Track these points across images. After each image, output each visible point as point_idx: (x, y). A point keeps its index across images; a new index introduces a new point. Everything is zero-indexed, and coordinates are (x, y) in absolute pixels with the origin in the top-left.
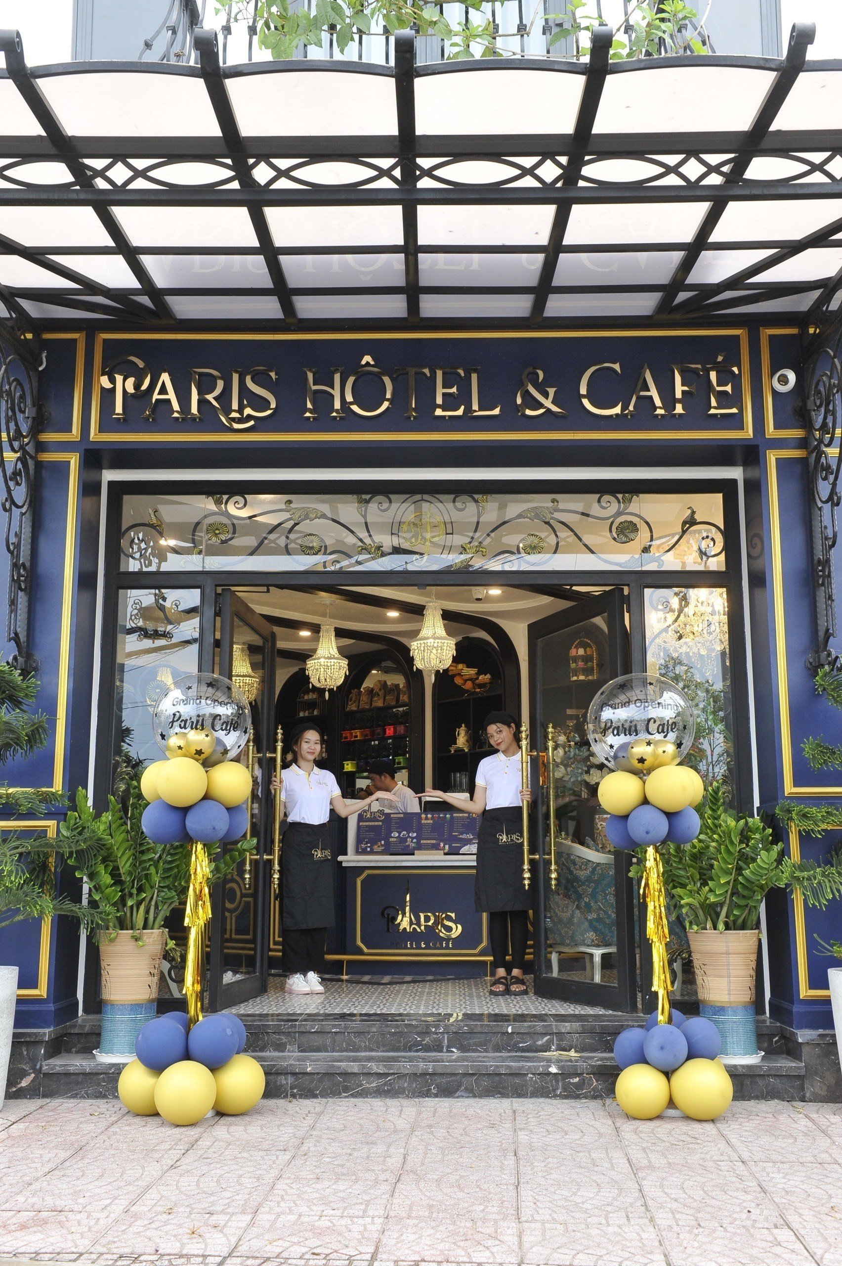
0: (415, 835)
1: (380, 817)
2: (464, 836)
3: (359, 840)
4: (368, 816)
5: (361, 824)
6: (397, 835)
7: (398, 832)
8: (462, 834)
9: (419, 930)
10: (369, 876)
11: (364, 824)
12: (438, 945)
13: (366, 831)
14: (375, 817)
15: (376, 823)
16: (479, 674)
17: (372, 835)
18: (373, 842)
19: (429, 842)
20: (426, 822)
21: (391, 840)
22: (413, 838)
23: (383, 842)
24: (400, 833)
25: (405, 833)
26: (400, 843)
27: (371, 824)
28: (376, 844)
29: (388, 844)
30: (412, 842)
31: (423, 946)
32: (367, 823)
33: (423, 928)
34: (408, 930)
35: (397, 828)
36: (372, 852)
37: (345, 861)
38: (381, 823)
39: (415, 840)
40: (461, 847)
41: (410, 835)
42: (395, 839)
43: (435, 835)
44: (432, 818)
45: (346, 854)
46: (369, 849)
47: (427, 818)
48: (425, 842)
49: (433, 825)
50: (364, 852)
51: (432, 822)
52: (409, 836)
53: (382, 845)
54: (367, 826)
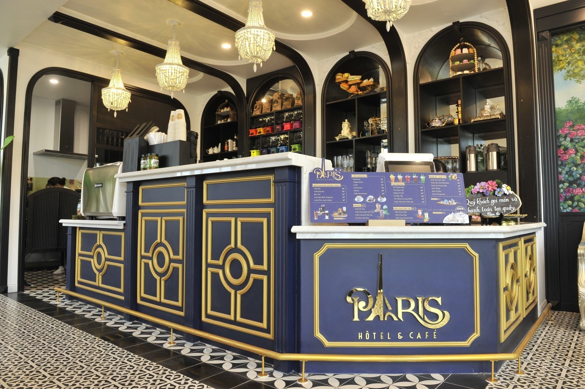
0: (384, 200)
1: (338, 177)
2: (445, 202)
3: (313, 207)
4: (323, 175)
5: (314, 185)
6: (362, 199)
7: (362, 196)
8: (443, 200)
9: (395, 319)
10: (329, 250)
11: (318, 185)
12: (419, 336)
13: (322, 195)
14: (331, 177)
15: (334, 185)
16: (362, 79)
17: (329, 199)
18: (333, 209)
19: (403, 208)
20: (396, 184)
21: (355, 205)
22: (382, 204)
23: (345, 209)
24: (365, 197)
25: (371, 197)
26: (367, 209)
27: (327, 185)
28: (336, 210)
29: (351, 211)
30: (382, 208)
31: (400, 337)
32: (322, 185)
33: (400, 316)
34: (382, 319)
35: (361, 191)
36: (332, 222)
37: (300, 233)
38: (339, 185)
39: (385, 207)
40: (445, 216)
41: (379, 199)
42: (360, 205)
43: (410, 200)
44: (404, 180)
45: (299, 223)
46: (327, 217)
47: (396, 180)
48: (398, 208)
49: (406, 187)
50: (321, 221)
51: (403, 184)
52: (377, 202)
53: (344, 213)
54: (322, 188)
